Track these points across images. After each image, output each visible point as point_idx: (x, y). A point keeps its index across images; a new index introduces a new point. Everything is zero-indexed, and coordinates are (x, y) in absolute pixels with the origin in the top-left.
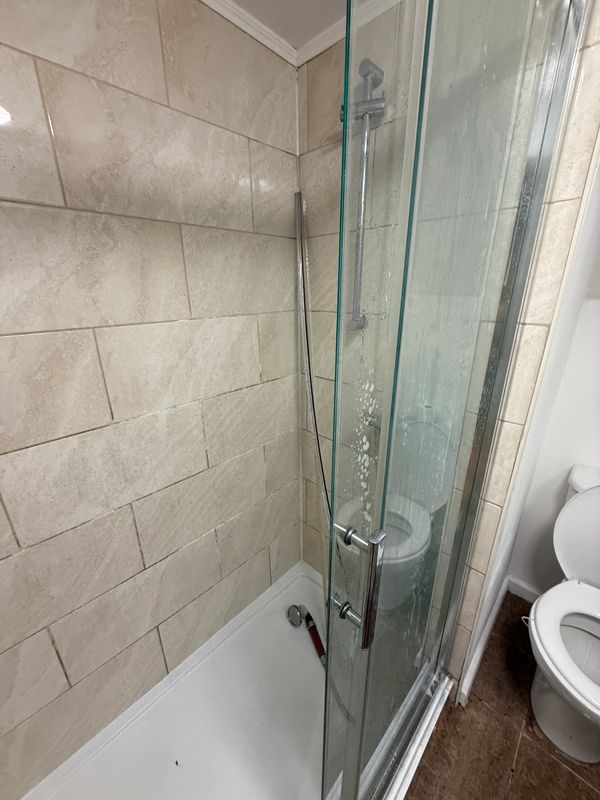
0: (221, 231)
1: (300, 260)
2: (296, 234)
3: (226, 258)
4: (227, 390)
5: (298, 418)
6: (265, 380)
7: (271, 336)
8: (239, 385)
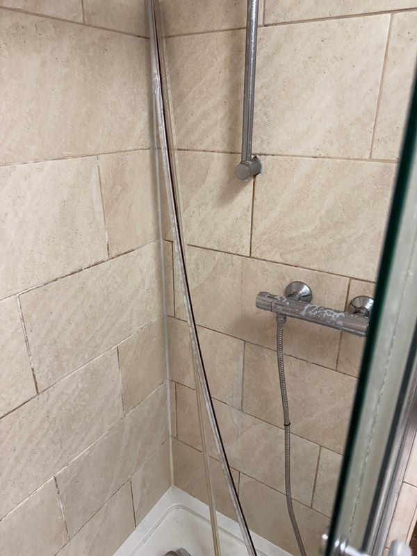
0: (32, 18)
1: (155, 71)
2: (147, 31)
3: (43, 64)
4: (58, 274)
5: (162, 301)
6: (113, 254)
7: (119, 188)
8: (76, 265)
